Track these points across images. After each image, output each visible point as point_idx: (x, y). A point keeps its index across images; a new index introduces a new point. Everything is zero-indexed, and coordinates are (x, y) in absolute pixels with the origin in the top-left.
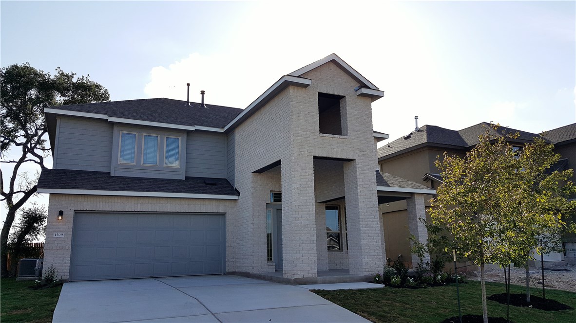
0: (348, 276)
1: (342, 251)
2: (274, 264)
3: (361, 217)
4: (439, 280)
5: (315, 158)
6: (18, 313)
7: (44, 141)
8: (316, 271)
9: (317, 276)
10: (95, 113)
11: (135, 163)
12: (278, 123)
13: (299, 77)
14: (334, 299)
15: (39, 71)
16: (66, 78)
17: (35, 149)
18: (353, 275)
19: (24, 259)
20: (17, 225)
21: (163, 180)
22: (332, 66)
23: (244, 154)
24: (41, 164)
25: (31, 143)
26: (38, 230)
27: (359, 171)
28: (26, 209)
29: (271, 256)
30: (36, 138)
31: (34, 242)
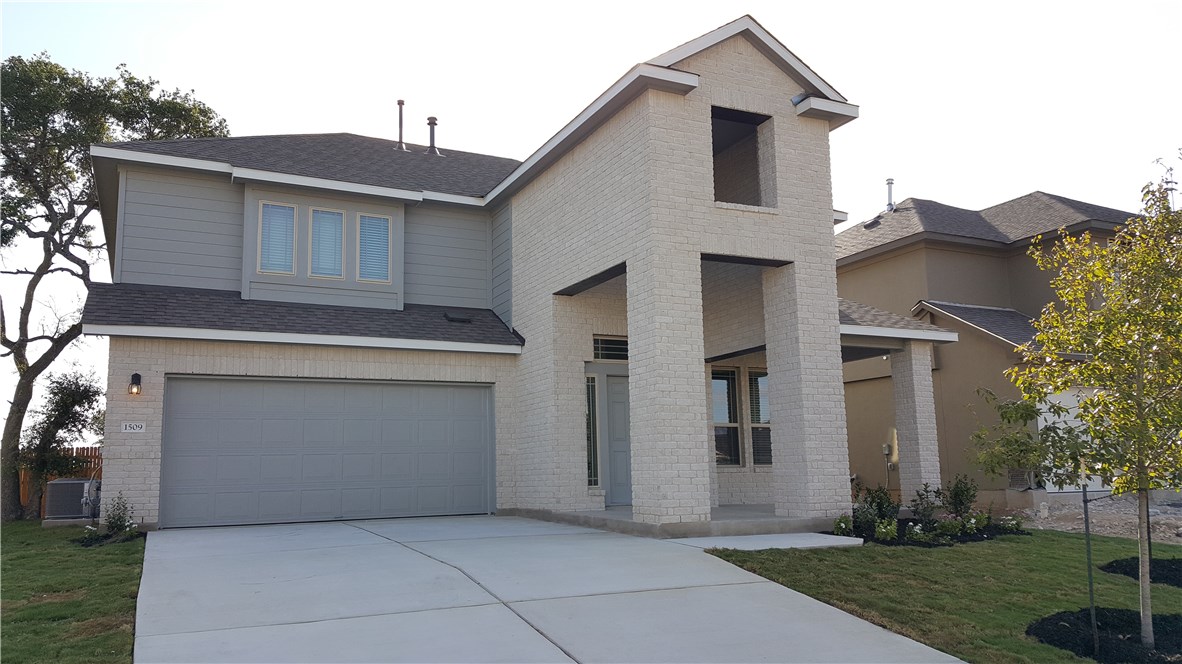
0: (776, 520)
1: (744, 466)
2: (603, 492)
3: (805, 391)
4: (971, 529)
5: (705, 257)
6: (55, 601)
7: (89, 228)
8: (708, 509)
9: (709, 519)
10: (203, 159)
11: (294, 272)
12: (618, 178)
13: (669, 68)
14: (767, 570)
15: (70, 72)
16: (137, 88)
17: (71, 246)
18: (781, 517)
19: (56, 481)
20: (40, 409)
21: (355, 310)
22: (744, 47)
23: (532, 254)
24: (85, 277)
25: (60, 232)
26: (84, 420)
27: (801, 287)
28: (57, 376)
29: (596, 476)
30: (72, 222)
31: (77, 445)
